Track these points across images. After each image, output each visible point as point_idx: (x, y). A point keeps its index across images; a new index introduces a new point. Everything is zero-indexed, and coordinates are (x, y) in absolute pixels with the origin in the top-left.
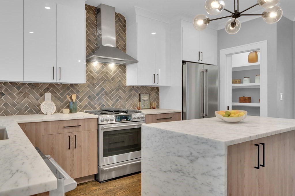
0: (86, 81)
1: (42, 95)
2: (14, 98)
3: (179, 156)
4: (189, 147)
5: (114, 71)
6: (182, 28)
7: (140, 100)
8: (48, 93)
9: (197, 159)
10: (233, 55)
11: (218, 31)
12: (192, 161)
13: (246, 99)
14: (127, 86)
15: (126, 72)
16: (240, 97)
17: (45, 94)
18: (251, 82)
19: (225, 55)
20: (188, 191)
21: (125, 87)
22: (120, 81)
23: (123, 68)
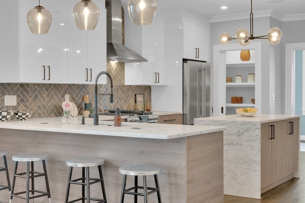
0: (107, 82)
1: (63, 96)
2: (44, 100)
3: (230, 135)
4: (237, 128)
5: (115, 69)
6: (183, 23)
7: (136, 101)
8: (67, 94)
9: (243, 133)
10: (227, 52)
11: (211, 23)
12: (239, 136)
13: (238, 100)
14: (125, 86)
15: (124, 70)
16: (232, 97)
17: (65, 95)
18: (243, 81)
19: (219, 51)
20: (237, 154)
21: (124, 86)
22: (120, 81)
23: (122, 65)
